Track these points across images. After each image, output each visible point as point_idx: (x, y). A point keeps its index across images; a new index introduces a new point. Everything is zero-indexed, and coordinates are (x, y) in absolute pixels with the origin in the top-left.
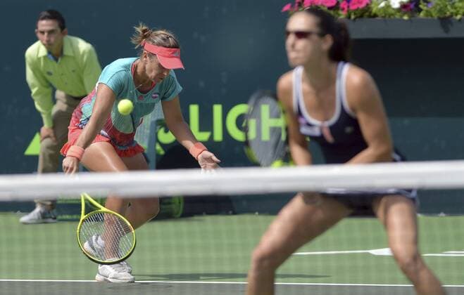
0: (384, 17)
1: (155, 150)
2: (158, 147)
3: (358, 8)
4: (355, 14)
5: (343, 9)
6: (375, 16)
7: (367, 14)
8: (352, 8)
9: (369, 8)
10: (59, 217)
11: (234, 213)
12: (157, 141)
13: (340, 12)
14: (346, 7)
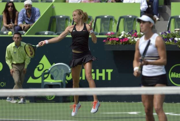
0: (133, 44)
1: (66, 82)
2: (66, 81)
3: (125, 41)
4: (124, 43)
5: (121, 42)
6: (130, 44)
7: (128, 43)
8: (124, 41)
9: (129, 41)
10: (37, 101)
11: (88, 101)
12: (66, 80)
13: (120, 42)
14: (122, 41)
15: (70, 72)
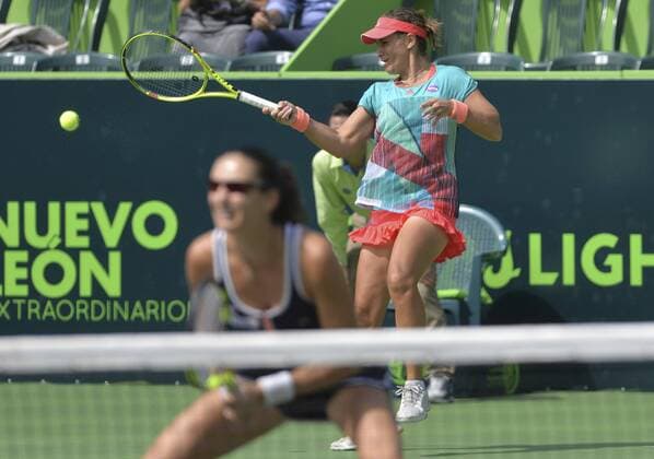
1: (480, 297)
15: (503, 247)
